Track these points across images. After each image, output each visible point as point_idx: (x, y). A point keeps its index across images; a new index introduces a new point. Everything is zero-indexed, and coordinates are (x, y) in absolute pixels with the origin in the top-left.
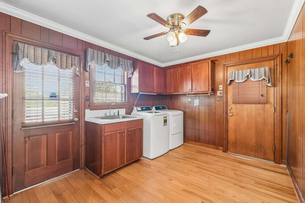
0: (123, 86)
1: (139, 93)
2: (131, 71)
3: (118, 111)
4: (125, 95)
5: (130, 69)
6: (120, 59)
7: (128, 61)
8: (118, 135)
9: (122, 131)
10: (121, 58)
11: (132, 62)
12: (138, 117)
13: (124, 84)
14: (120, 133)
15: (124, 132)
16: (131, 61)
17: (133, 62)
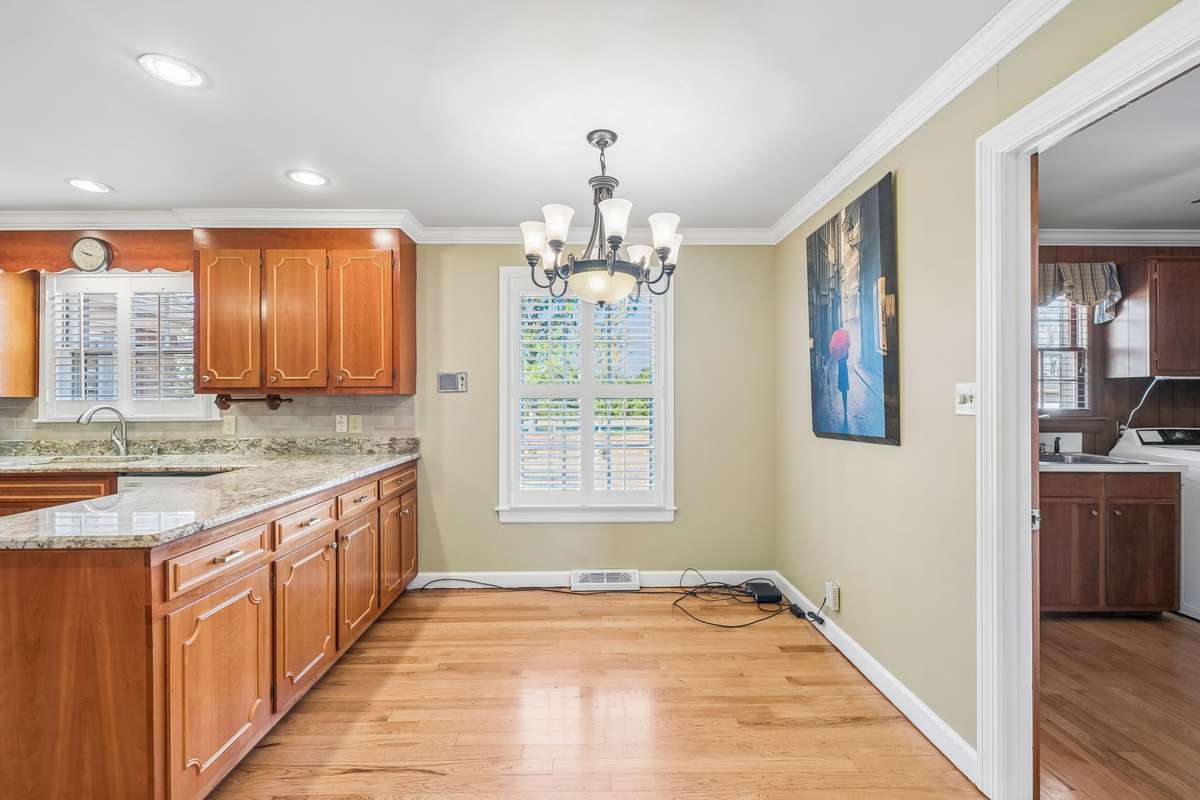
0: (1072, 355)
1: (1150, 379)
2: (1111, 298)
3: (1058, 439)
4: (1081, 386)
5: (1105, 293)
6: (1065, 267)
7: (1098, 266)
8: (1075, 511)
9: (1090, 501)
10: (1065, 265)
11: (1114, 268)
12: (1152, 463)
13: (1074, 348)
14: (1080, 505)
15: (1096, 506)
16: (1112, 264)
17: (1118, 267)
